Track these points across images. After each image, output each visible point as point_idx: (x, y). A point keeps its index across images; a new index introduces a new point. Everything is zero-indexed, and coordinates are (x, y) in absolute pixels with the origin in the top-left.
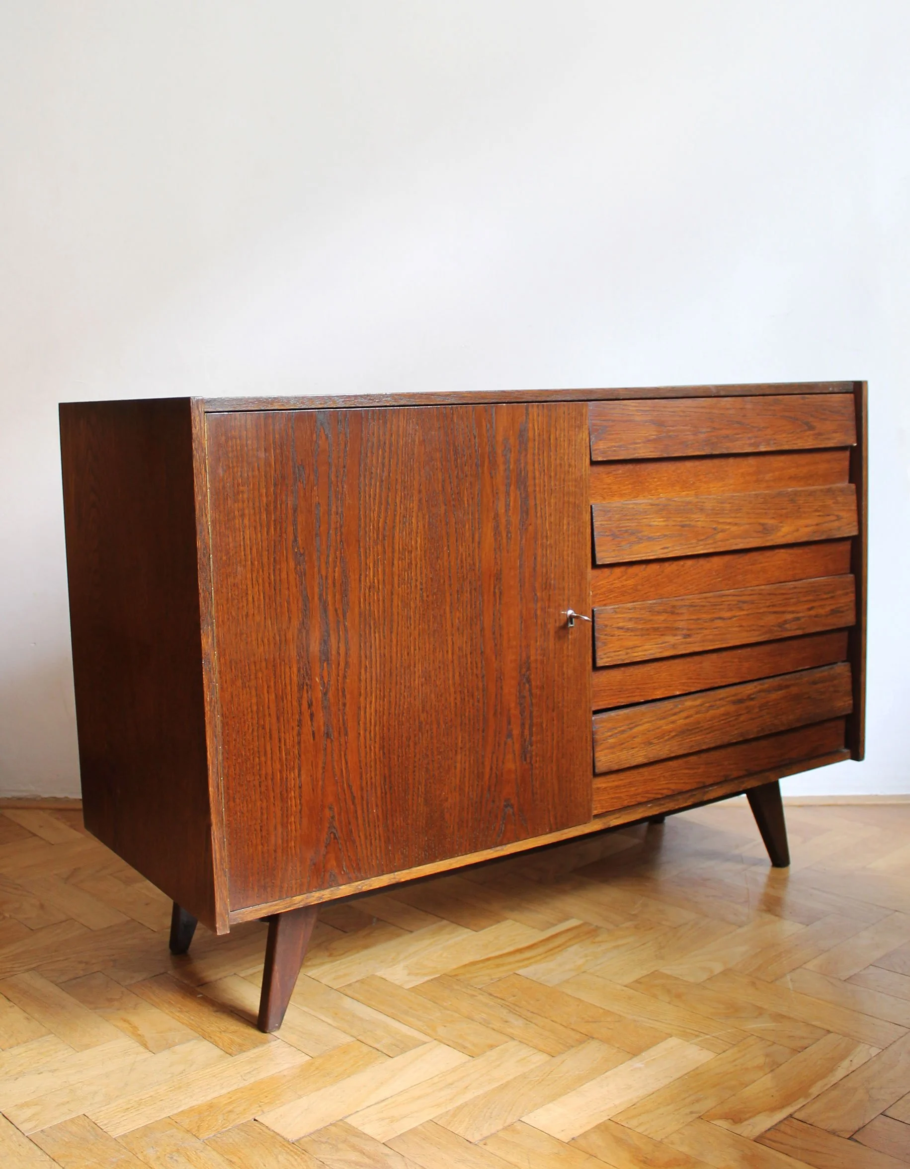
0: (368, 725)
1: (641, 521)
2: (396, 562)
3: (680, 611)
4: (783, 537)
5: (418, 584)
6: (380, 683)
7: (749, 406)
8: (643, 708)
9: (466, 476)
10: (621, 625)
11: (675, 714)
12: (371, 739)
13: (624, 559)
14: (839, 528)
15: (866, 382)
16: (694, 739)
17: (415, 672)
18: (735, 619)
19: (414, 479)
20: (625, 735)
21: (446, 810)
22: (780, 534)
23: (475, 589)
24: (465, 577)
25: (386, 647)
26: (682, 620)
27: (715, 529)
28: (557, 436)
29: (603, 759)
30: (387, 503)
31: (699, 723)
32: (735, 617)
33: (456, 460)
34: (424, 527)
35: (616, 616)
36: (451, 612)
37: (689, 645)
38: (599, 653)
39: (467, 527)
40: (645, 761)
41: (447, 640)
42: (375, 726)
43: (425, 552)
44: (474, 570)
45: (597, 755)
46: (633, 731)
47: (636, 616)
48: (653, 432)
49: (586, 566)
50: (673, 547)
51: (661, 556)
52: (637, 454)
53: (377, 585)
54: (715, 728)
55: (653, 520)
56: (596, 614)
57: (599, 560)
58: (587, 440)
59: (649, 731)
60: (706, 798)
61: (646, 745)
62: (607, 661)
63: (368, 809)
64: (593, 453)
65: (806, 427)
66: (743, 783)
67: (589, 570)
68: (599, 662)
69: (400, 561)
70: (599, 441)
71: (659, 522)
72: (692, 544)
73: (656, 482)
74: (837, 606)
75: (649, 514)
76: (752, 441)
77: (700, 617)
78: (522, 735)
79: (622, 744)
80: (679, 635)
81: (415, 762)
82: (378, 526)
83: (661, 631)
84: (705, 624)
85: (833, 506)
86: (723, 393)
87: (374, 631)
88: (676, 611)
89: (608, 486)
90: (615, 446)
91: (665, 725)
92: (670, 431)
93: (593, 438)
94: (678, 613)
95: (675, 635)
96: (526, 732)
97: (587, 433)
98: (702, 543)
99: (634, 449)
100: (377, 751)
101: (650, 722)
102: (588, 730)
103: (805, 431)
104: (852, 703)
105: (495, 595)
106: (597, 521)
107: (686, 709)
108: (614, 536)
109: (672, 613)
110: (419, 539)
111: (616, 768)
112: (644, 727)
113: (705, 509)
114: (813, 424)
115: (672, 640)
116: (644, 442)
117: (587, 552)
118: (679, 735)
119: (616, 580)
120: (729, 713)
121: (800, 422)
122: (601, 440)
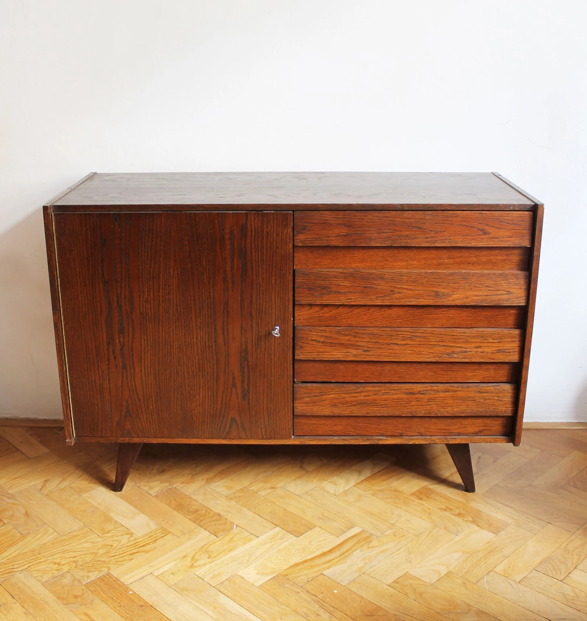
0: (146, 366)
1: (331, 282)
2: (161, 291)
3: (362, 336)
4: (453, 301)
5: (175, 302)
6: (153, 348)
8: (332, 385)
9: (204, 250)
10: (314, 338)
11: (356, 393)
12: (148, 374)
13: (316, 303)
14: (508, 300)
15: (542, 205)
16: (370, 409)
17: (173, 346)
18: (408, 345)
19: (171, 250)
20: (316, 398)
21: (194, 415)
22: (450, 298)
23: (210, 309)
24: (204, 301)
25: (156, 331)
26: (363, 341)
27: (392, 291)
28: (268, 231)
29: (300, 408)
30: (155, 260)
31: (376, 400)
32: (408, 344)
33: (198, 241)
34: (178, 274)
35: (310, 333)
36: (195, 319)
37: (367, 356)
38: (297, 352)
39: (205, 276)
40: (331, 414)
41: (193, 333)
42: (151, 368)
43: (179, 287)
44: (210, 299)
45: (295, 405)
46: (324, 397)
47: (327, 335)
48: (344, 231)
49: (289, 304)
50: (356, 299)
51: (345, 303)
52: (329, 244)
53: (150, 301)
54: (389, 406)
55: (341, 282)
56: (296, 331)
57: (298, 301)
58: (291, 234)
59: (336, 399)
60: (380, 443)
61: (332, 406)
62: (302, 358)
63: (147, 406)
64: (295, 241)
65: (481, 233)
66: (412, 440)
67: (291, 306)
68: (297, 357)
69: (163, 290)
70: (300, 235)
71: (346, 283)
72: (372, 298)
73: (349, 259)
74: (503, 348)
75: (338, 278)
76: (429, 240)
77: (378, 341)
78: (243, 386)
79: (315, 402)
80: (360, 350)
81: (174, 389)
82: (150, 272)
83: (345, 346)
84: (382, 346)
85: (504, 284)
86: (406, 209)
87: (149, 323)
88: (359, 336)
89: (311, 259)
90: (312, 238)
91: (348, 398)
92: (357, 231)
93: (295, 233)
94: (360, 337)
95: (357, 349)
96: (245, 385)
97: (291, 230)
98: (380, 298)
99: (327, 240)
100: (152, 380)
101: (337, 394)
102: (289, 391)
103: (480, 235)
104: (512, 410)
105: (224, 312)
106: (298, 279)
107: (366, 391)
108: (310, 289)
109: (355, 336)
110: (174, 280)
111: (309, 414)
112: (332, 396)
113: (386, 279)
114: (488, 231)
115: (354, 352)
116: (335, 237)
117: (290, 296)
118: (359, 405)
119: (314, 313)
120: (401, 399)
121: (475, 229)
122: (302, 234)
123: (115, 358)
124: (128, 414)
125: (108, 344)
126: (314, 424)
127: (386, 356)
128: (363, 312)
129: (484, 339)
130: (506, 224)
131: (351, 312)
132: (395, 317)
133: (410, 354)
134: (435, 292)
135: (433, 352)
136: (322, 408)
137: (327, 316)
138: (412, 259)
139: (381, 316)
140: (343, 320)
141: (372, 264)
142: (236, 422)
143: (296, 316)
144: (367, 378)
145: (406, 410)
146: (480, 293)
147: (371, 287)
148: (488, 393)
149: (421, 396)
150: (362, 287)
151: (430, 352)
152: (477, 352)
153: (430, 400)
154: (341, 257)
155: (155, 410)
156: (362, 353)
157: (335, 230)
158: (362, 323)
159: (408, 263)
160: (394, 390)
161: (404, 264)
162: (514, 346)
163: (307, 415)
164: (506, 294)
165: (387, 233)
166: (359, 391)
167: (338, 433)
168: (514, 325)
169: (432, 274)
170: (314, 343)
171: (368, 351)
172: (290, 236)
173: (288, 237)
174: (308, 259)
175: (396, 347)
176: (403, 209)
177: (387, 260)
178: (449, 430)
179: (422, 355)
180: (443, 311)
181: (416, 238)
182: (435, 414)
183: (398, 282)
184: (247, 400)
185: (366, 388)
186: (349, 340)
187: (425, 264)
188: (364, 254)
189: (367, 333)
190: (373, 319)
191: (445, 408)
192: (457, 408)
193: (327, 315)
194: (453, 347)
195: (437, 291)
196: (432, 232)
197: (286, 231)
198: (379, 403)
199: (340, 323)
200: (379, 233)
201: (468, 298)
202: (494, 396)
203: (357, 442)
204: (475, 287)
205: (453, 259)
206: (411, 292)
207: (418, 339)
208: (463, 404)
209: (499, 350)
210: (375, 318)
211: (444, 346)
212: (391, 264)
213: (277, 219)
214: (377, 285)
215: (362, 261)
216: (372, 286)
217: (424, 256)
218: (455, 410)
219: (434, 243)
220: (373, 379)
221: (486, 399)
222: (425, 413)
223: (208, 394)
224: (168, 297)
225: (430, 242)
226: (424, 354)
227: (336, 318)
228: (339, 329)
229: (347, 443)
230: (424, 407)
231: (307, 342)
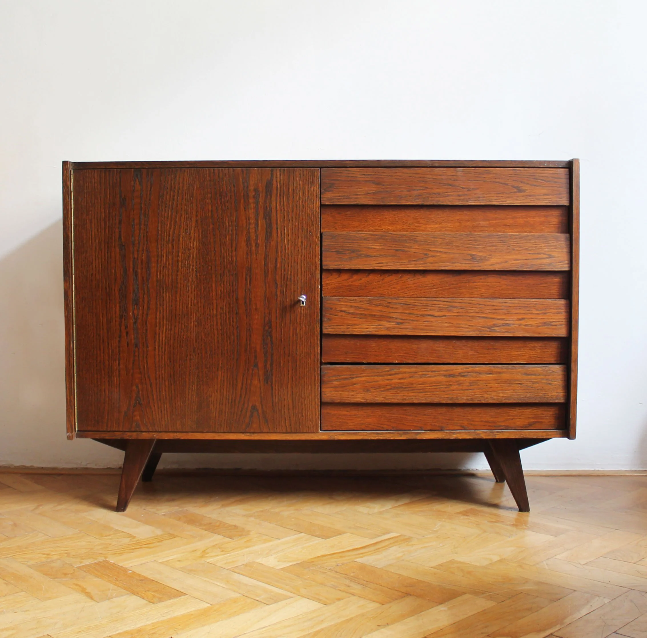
0: (161, 343)
1: (361, 244)
2: (180, 254)
3: (395, 306)
4: (491, 265)
5: (194, 268)
6: (169, 321)
7: (459, 174)
8: (363, 366)
9: (228, 209)
10: (343, 309)
11: (390, 375)
12: (162, 352)
13: (345, 268)
14: (550, 264)
15: (577, 161)
16: (406, 394)
17: (191, 318)
18: (445, 317)
19: (193, 209)
20: (346, 381)
21: (210, 403)
22: (488, 263)
23: (232, 275)
24: (226, 267)
25: (173, 301)
26: (396, 313)
27: (425, 254)
28: (295, 188)
29: (328, 394)
30: (175, 221)
31: (412, 384)
32: (445, 316)
33: (221, 199)
34: (199, 236)
35: (339, 303)
36: (216, 287)
37: (401, 330)
38: (325, 325)
39: (228, 238)
40: (363, 401)
41: (213, 303)
42: (165, 345)
43: (199, 250)
44: (232, 264)
45: (323, 390)
46: (354, 380)
47: (356, 305)
48: (372, 188)
49: (316, 269)
50: (387, 263)
51: (377, 268)
52: (358, 202)
53: (168, 267)
54: (427, 390)
55: (371, 245)
56: (324, 300)
57: (325, 266)
58: (318, 191)
59: (368, 382)
60: (419, 437)
61: (364, 391)
62: (330, 331)
63: (160, 392)
64: (322, 199)
65: (515, 190)
66: (455, 434)
67: (318, 272)
68: (325, 331)
69: (183, 254)
70: (327, 193)
71: (377, 246)
72: (404, 262)
73: (379, 221)
74: (549, 321)
75: (368, 241)
76: (462, 198)
77: (411, 312)
78: (265, 367)
79: (344, 387)
80: (393, 322)
81: (190, 370)
82: (170, 234)
83: (377, 318)
84: (417, 318)
85: (544, 247)
86: (437, 165)
87: (166, 291)
88: (391, 306)
89: (339, 222)
90: (340, 196)
91: (381, 380)
92: (387, 188)
93: (322, 191)
94: (392, 308)
95: (390, 322)
96: (268, 366)
97: (318, 186)
98: (413, 262)
99: (356, 198)
100: (166, 360)
101: (369, 376)
102: (316, 373)
103: (515, 192)
104: (563, 395)
105: (246, 280)
106: (325, 242)
107: (401, 373)
108: (338, 252)
109: (388, 307)
110: (195, 243)
111: (338, 401)
112: (364, 379)
113: (418, 241)
114: (523, 188)
115: (387, 324)
116: (364, 194)
117: (317, 261)
118: (394, 389)
119: (343, 281)
120: (440, 382)
121: (510, 187)
122: (329, 192)
123: (127, 333)
124: (138, 402)
125: (121, 317)
126: (344, 415)
127: (422, 329)
128: (396, 280)
129: (527, 310)
130: (541, 181)
131: (383, 280)
132: (430, 285)
133: (448, 327)
134: (471, 255)
135: (472, 325)
136: (353, 393)
137: (357, 285)
138: (445, 220)
139: (415, 285)
140: (374, 290)
141: (403, 227)
142: (258, 411)
143: (323, 285)
144: (402, 358)
145: (446, 396)
146: (519, 257)
147: (403, 251)
148: (535, 375)
149: (462, 378)
150: (394, 250)
151: (470, 325)
152: (520, 325)
153: (472, 383)
154: (370, 219)
155: (168, 397)
156: (395, 326)
157: (363, 188)
158: (395, 293)
159: (441, 225)
160: (432, 372)
161: (437, 226)
162: (561, 317)
163: (336, 402)
164: (547, 258)
165: (417, 190)
166: (394, 373)
167: (371, 426)
168: (558, 295)
169: (467, 236)
170: (343, 314)
171: (402, 323)
172: (316, 193)
173: (315, 195)
174: (336, 222)
175: (432, 319)
176: (434, 165)
177: (418, 222)
178: (495, 423)
179: (460, 329)
180: (481, 279)
181: (448, 196)
182: (479, 401)
183: (431, 245)
184: (269, 383)
185: (401, 370)
186: (381, 311)
187: (458, 226)
188: (395, 215)
189: (399, 303)
190: (406, 288)
191: (489, 393)
192: (503, 393)
193: (357, 283)
194: (493, 318)
195: (474, 255)
196: (465, 190)
197: (313, 188)
198: (416, 387)
199: (371, 293)
200: (409, 191)
201: (506, 262)
202: (542, 379)
203: (392, 437)
204: (514, 250)
205: (489, 220)
206: (445, 256)
207: (455, 310)
208: (510, 388)
209: (545, 323)
210: (408, 288)
211: (484, 317)
212: (424, 226)
213: (304, 175)
214: (409, 248)
215: (393, 223)
216: (404, 249)
217: (458, 218)
218: (501, 395)
219: (467, 201)
220: (408, 359)
221: (534, 383)
222: (467, 399)
223: (227, 377)
224: (188, 262)
225: (463, 200)
226: (463, 327)
227: (367, 287)
228: (369, 299)
229: (381, 438)
230: (466, 391)
231: (336, 314)
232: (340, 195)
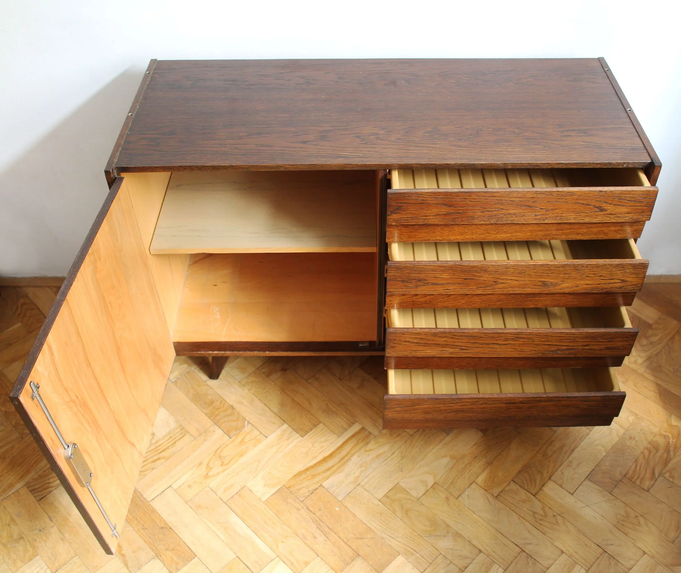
3: (460, 338)
10: (407, 340)
14: (621, 287)
18: (510, 345)
26: (461, 342)
27: (495, 282)
48: (444, 210)
65: (596, 210)
70: (393, 214)
71: (444, 276)
90: (407, 218)
92: (459, 210)
95: (453, 348)
103: (595, 212)
108: (403, 281)
114: (605, 208)
116: (434, 216)
121: (592, 207)
122: (396, 214)
147: (472, 279)
150: (463, 279)
157: (433, 210)
164: (620, 282)
165: (492, 211)
170: (407, 343)
175: (497, 346)
186: (446, 340)
195: (546, 282)
196: (543, 210)
201: (577, 286)
206: (515, 282)
209: (608, 348)
214: (478, 277)
216: (473, 277)
231: (400, 343)
232: (408, 216)
